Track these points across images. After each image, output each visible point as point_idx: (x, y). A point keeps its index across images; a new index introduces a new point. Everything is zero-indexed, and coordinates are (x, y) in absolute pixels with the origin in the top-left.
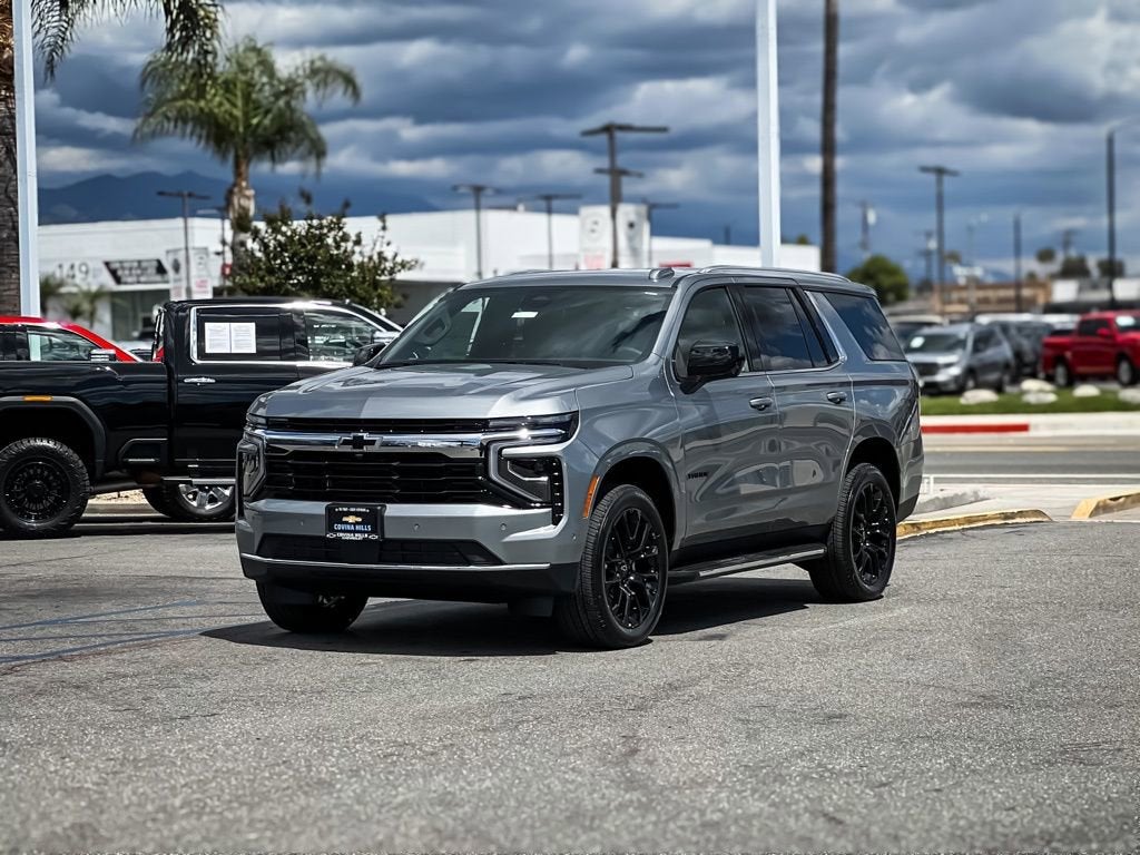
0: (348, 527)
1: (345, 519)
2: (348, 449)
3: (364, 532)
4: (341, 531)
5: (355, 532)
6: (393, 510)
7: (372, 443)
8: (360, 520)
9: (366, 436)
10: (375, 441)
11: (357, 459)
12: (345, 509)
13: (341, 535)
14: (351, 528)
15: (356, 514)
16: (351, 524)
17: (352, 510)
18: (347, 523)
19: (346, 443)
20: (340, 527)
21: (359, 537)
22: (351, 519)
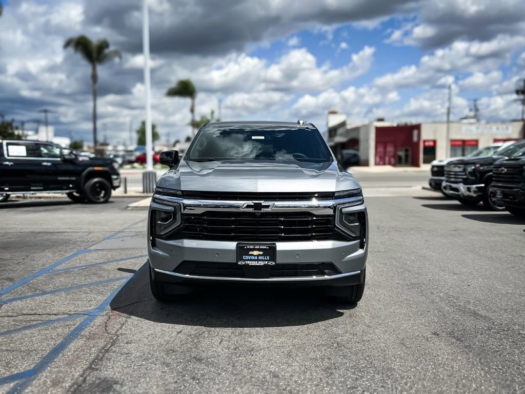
0: (253, 258)
1: (251, 253)
2: (251, 210)
3: (265, 260)
4: (248, 260)
5: (258, 260)
6: (281, 246)
7: (268, 207)
8: (261, 253)
9: (264, 203)
10: (269, 205)
11: (256, 217)
12: (252, 247)
13: (248, 262)
14: (255, 258)
15: (259, 250)
16: (255, 256)
17: (256, 247)
18: (252, 255)
19: (248, 206)
20: (247, 257)
21: (262, 263)
22: (256, 253)
